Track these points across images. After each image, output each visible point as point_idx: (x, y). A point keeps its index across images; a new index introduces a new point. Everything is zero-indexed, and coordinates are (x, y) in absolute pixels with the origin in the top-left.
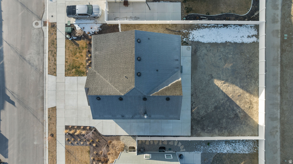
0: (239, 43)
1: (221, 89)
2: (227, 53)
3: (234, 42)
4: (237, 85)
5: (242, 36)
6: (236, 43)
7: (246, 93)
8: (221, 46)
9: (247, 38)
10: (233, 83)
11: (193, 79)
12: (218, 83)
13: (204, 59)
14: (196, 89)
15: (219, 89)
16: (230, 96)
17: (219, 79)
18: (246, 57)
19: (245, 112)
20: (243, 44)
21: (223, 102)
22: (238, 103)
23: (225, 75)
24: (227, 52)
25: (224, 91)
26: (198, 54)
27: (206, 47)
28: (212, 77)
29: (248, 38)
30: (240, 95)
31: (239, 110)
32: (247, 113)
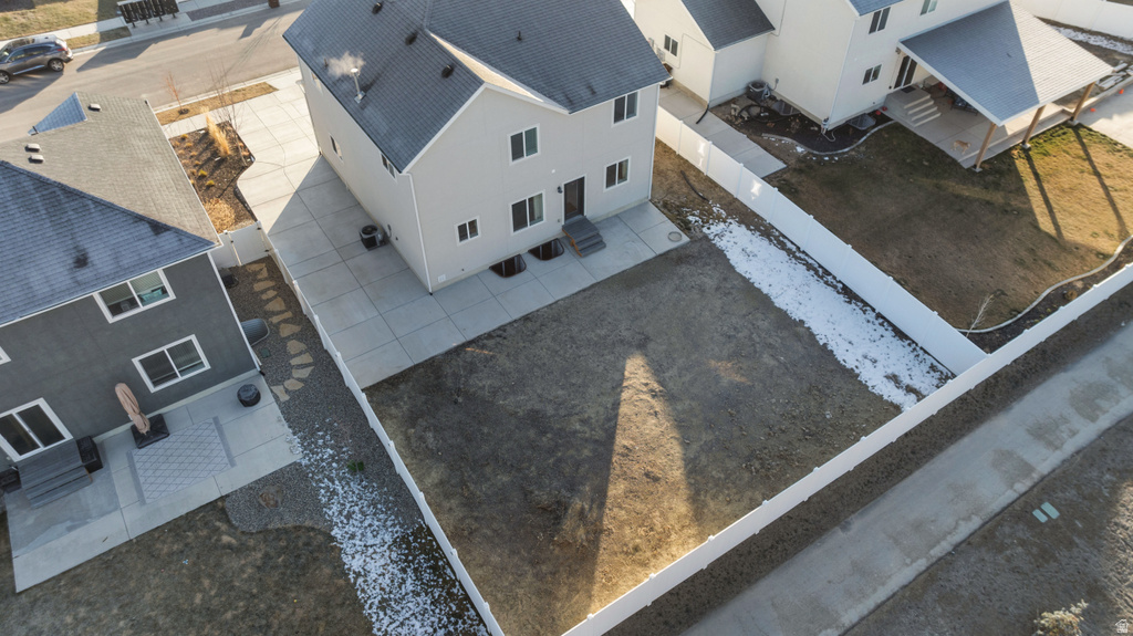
0: (842, 362)
1: (625, 395)
2: (770, 346)
3: (825, 344)
4: (685, 444)
5: (872, 355)
6: (826, 353)
7: (685, 497)
8: (772, 316)
9: (887, 377)
10: (682, 425)
11: (586, 294)
12: (636, 371)
13: (681, 291)
14: (557, 319)
15: (618, 386)
16: (621, 441)
17: (657, 369)
18: (815, 412)
19: (595, 543)
20: (851, 375)
21: (575, 432)
22: (616, 489)
23: (687, 379)
24: (771, 341)
25: (624, 409)
26: (684, 269)
27: (725, 279)
28: (642, 345)
29: (885, 379)
30: (656, 479)
31: (587, 507)
32: (603, 556)
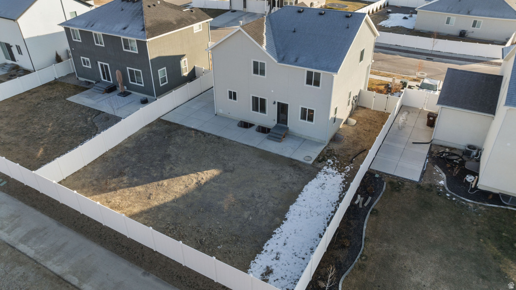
0: (266, 244)
1: (192, 175)
2: (257, 212)
3: (275, 233)
4: (173, 201)
5: (281, 256)
6: (269, 236)
7: (143, 209)
8: (280, 207)
9: (268, 267)
10: (184, 197)
11: (245, 147)
12: (207, 175)
13: (273, 173)
14: (224, 145)
15: (195, 171)
16: (165, 182)
17: (214, 179)
18: (219, 240)
19: (110, 190)
20: (259, 249)
21: (165, 169)
22: (139, 189)
23: (214, 190)
24: (261, 211)
25: (184, 177)
26: (288, 169)
27: (294, 183)
28: (226, 171)
29: (265, 267)
30: (149, 198)
31: (125, 182)
32: (103, 195)
